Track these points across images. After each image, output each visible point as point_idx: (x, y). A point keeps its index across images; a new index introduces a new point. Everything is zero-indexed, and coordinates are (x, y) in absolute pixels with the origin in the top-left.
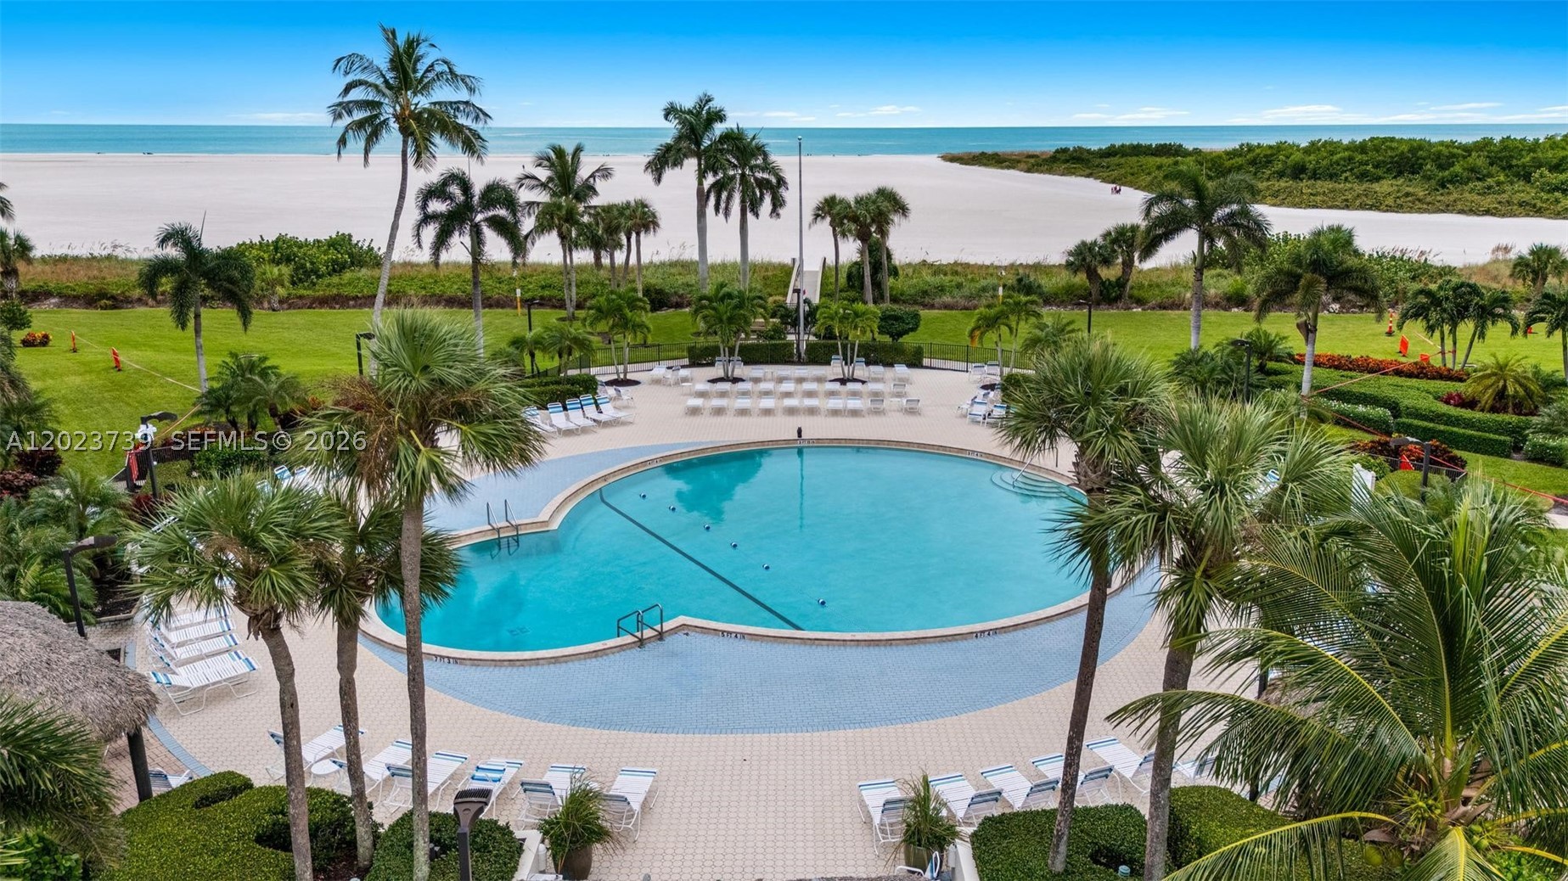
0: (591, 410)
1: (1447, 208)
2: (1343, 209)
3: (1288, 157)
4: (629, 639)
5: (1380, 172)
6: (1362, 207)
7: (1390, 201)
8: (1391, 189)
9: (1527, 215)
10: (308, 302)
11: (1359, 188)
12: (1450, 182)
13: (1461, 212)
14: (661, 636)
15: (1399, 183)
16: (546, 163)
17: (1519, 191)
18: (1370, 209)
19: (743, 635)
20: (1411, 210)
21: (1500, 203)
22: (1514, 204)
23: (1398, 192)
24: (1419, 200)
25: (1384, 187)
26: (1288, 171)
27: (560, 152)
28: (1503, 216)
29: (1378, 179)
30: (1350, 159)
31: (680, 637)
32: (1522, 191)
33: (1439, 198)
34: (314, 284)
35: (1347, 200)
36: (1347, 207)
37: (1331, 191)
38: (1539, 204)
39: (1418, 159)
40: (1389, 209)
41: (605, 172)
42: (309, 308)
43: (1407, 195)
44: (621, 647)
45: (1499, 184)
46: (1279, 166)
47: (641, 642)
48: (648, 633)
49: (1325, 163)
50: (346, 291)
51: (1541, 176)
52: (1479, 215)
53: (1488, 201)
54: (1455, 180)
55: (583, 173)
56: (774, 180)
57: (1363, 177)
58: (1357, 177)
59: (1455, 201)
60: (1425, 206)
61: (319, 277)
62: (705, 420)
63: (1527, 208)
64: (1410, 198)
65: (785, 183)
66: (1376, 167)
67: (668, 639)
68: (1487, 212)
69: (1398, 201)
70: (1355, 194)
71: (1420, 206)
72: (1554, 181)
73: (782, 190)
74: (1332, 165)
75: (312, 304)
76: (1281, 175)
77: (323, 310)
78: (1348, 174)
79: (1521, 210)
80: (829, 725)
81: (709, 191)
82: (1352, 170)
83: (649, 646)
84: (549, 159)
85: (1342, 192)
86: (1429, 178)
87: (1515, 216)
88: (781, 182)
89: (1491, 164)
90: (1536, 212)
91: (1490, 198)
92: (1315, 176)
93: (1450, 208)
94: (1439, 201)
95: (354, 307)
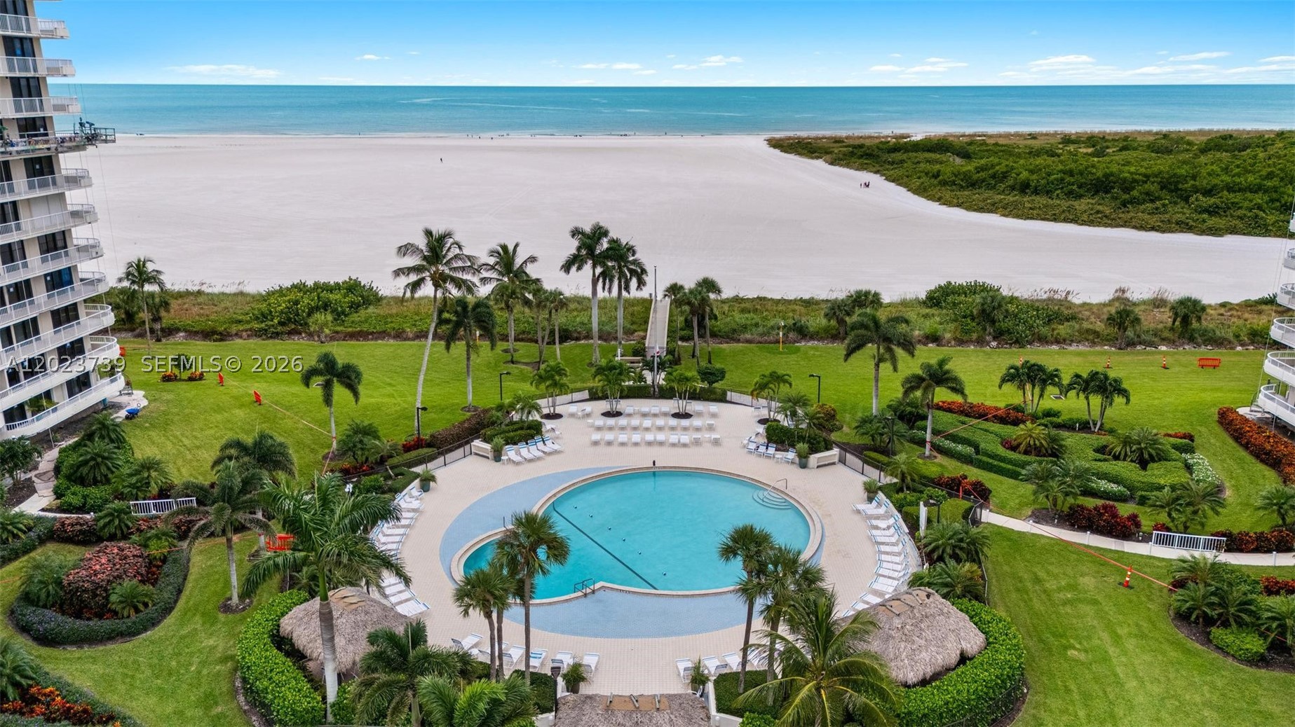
0: (540, 445)
1: (1125, 224)
2: (1052, 221)
3: (1018, 175)
4: (580, 594)
5: (1082, 191)
6: (1066, 220)
7: (1085, 217)
8: (1087, 208)
9: (1182, 231)
10: (342, 336)
11: (1065, 204)
12: (1129, 203)
13: (1135, 227)
14: (593, 592)
15: (1093, 202)
16: (496, 254)
17: (1178, 212)
18: (1071, 222)
19: (629, 592)
20: (1099, 224)
21: (1162, 221)
22: (1172, 223)
23: (1092, 210)
24: (1106, 216)
25: (1082, 205)
26: (1018, 187)
27: (504, 248)
28: (1164, 232)
29: (1080, 197)
30: (1062, 180)
31: (602, 592)
32: (1180, 212)
33: (1121, 215)
34: (343, 321)
35: (1055, 214)
36: (1055, 220)
37: (1045, 206)
38: (1191, 223)
39: (1110, 182)
40: (1084, 223)
41: (533, 259)
42: (344, 340)
43: (1098, 212)
44: (577, 598)
45: (1164, 205)
46: (1011, 182)
47: (585, 595)
48: (588, 591)
49: (1042, 182)
50: (365, 327)
51: (1197, 200)
52: (1146, 231)
53: (1154, 220)
54: (1134, 202)
55: (518, 261)
56: (639, 271)
57: (1070, 195)
58: (1066, 194)
59: (1131, 219)
60: (1109, 222)
61: (346, 316)
62: (602, 449)
63: (1182, 226)
64: (1100, 215)
65: (646, 272)
66: (1080, 187)
67: (597, 593)
68: (1153, 229)
69: (1091, 218)
70: (1061, 209)
71: (1106, 221)
72: (1204, 205)
73: (644, 276)
74: (1048, 184)
75: (345, 337)
76: (1013, 188)
77: (352, 342)
78: (1059, 192)
79: (1177, 227)
80: (666, 635)
81: (599, 277)
82: (1062, 188)
83: (589, 596)
84: (498, 253)
85: (1053, 207)
86: (1116, 198)
87: (1172, 232)
88: (644, 271)
89: (1162, 189)
90: (1188, 229)
91: (1156, 217)
92: (1036, 192)
93: (1127, 224)
94: (1120, 218)
95: (372, 339)
